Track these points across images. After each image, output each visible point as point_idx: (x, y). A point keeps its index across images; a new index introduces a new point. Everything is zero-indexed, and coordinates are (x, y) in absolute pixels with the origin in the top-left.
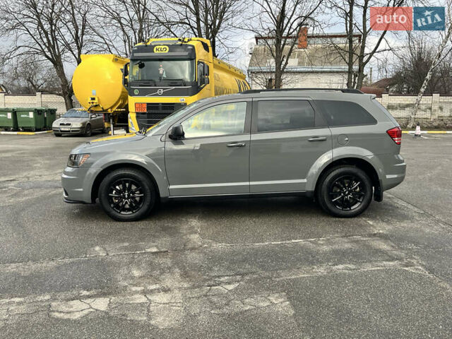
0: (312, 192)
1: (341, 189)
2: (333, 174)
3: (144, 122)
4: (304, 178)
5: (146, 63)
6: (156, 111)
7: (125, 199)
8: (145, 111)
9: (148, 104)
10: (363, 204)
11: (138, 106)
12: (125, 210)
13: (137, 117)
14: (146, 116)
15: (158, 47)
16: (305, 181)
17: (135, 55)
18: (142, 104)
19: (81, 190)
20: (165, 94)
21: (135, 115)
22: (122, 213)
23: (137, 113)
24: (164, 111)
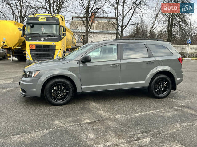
0: (147, 87)
1: (159, 85)
2: (156, 78)
3: (34, 54)
4: (144, 81)
5: (35, 26)
6: (40, 49)
7: (59, 94)
8: (35, 48)
9: (36, 45)
10: (168, 92)
11: (30, 46)
12: (58, 99)
13: (31, 51)
14: (35, 51)
15: (41, 18)
16: (144, 82)
17: (29, 21)
18: (33, 45)
19: (35, 90)
20: (45, 41)
21: (29, 50)
22: (57, 101)
23: (30, 49)
24: (44, 49)
